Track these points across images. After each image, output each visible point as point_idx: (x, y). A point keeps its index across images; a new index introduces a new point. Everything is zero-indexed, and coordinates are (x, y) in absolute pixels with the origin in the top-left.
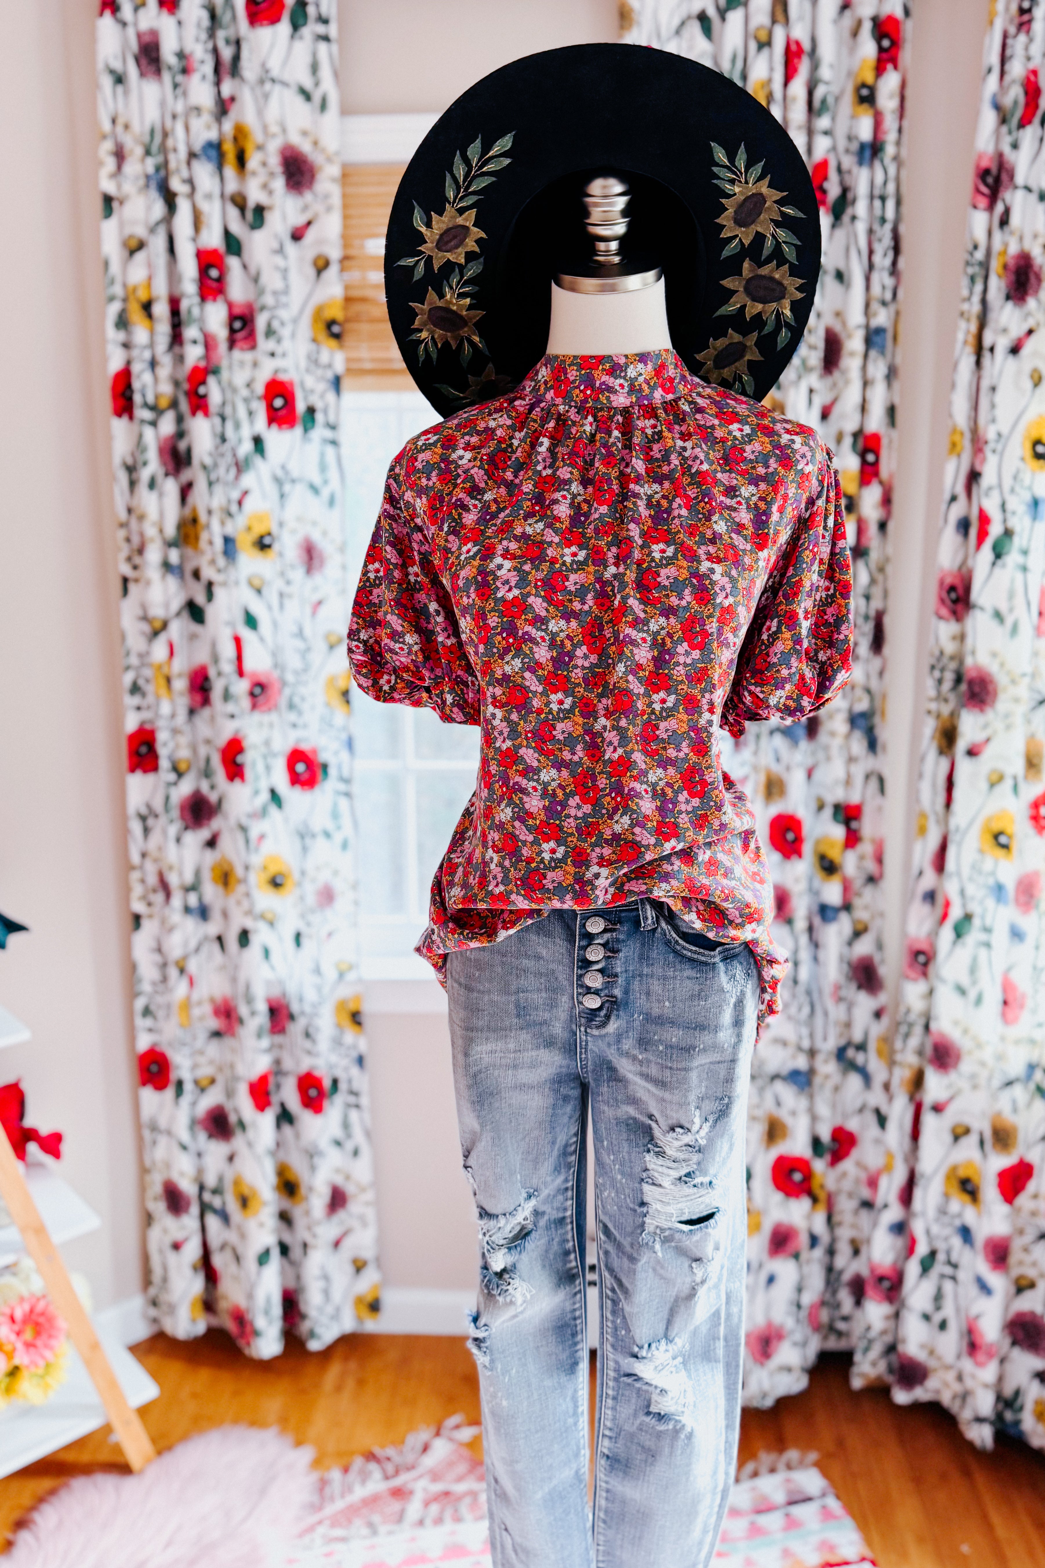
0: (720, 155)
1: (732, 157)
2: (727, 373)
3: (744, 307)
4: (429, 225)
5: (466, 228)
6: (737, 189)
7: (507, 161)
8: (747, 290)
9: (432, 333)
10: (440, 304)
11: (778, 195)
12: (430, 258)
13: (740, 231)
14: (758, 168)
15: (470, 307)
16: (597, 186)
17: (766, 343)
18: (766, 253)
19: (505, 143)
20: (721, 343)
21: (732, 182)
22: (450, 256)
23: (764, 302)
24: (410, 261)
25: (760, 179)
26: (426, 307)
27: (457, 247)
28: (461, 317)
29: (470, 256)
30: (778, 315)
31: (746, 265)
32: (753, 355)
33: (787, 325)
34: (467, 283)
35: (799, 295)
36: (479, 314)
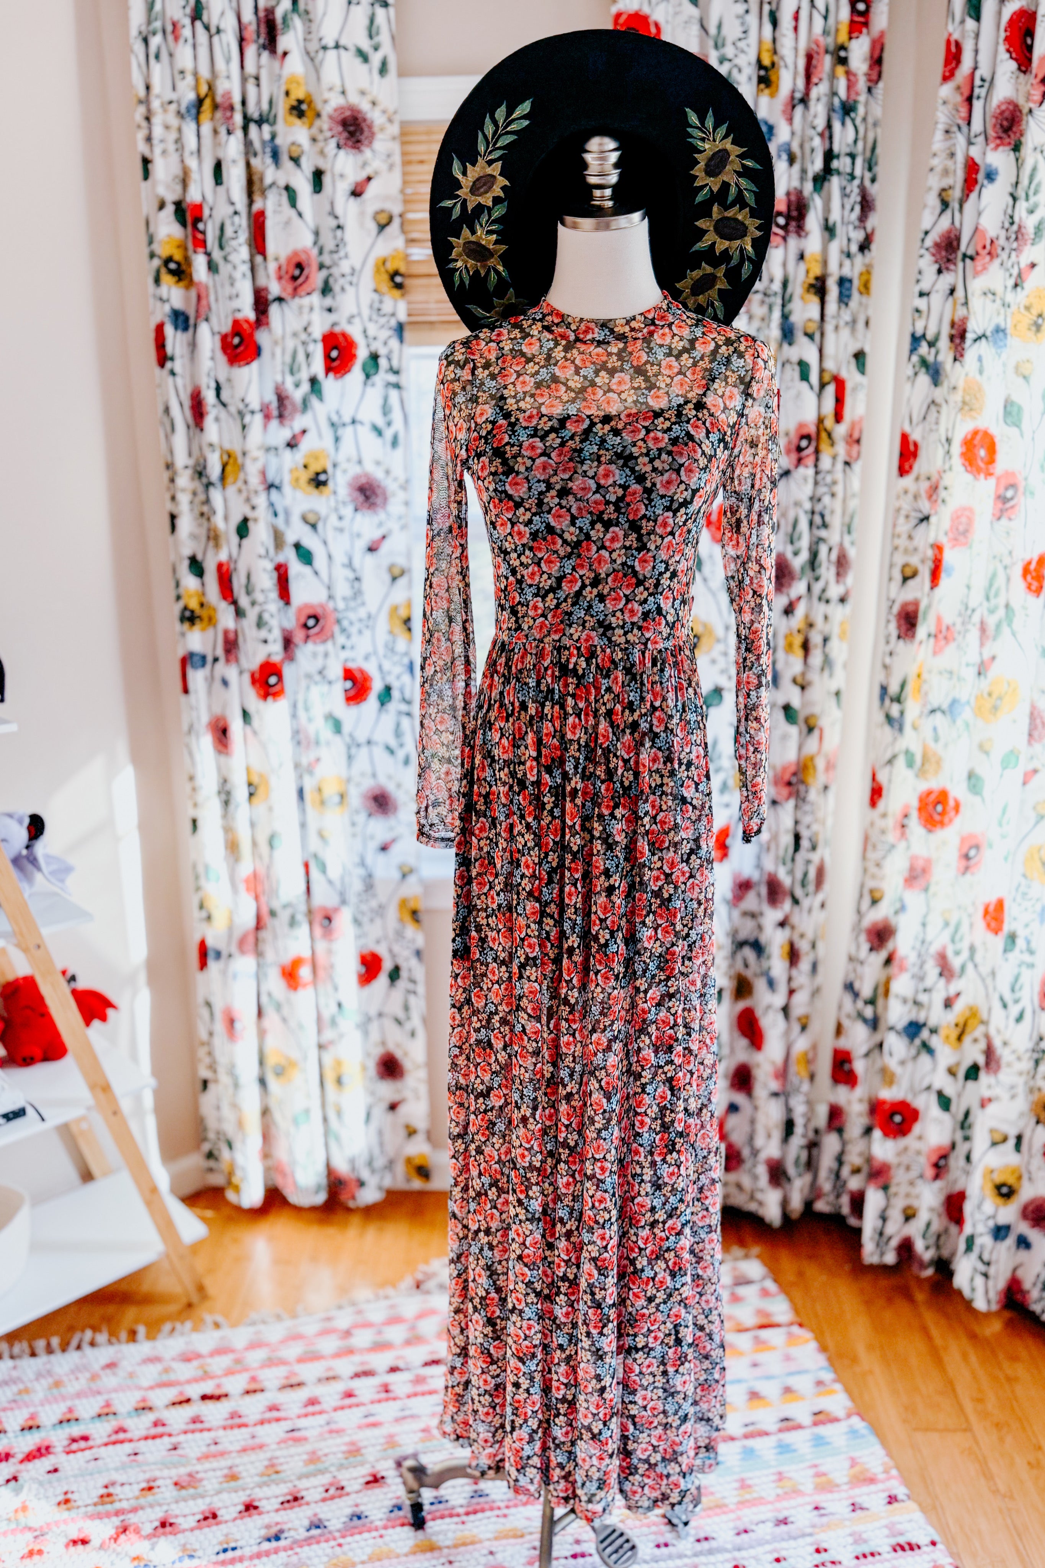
0: (693, 118)
1: (702, 120)
2: (701, 299)
3: (714, 244)
4: (464, 173)
5: (494, 177)
6: (707, 146)
7: (526, 123)
8: (717, 230)
9: (466, 262)
10: (473, 239)
11: (739, 150)
12: (465, 201)
13: (710, 180)
14: (722, 130)
15: (496, 242)
16: (594, 144)
17: (733, 274)
18: (730, 199)
19: (525, 107)
20: (696, 274)
21: (703, 140)
22: (481, 200)
23: (730, 239)
24: (448, 203)
25: (725, 137)
26: (461, 241)
27: (486, 192)
28: (488, 250)
29: (497, 200)
30: (742, 250)
31: (715, 208)
32: (722, 284)
33: (749, 259)
34: (494, 222)
35: (758, 234)
36: (504, 247)
